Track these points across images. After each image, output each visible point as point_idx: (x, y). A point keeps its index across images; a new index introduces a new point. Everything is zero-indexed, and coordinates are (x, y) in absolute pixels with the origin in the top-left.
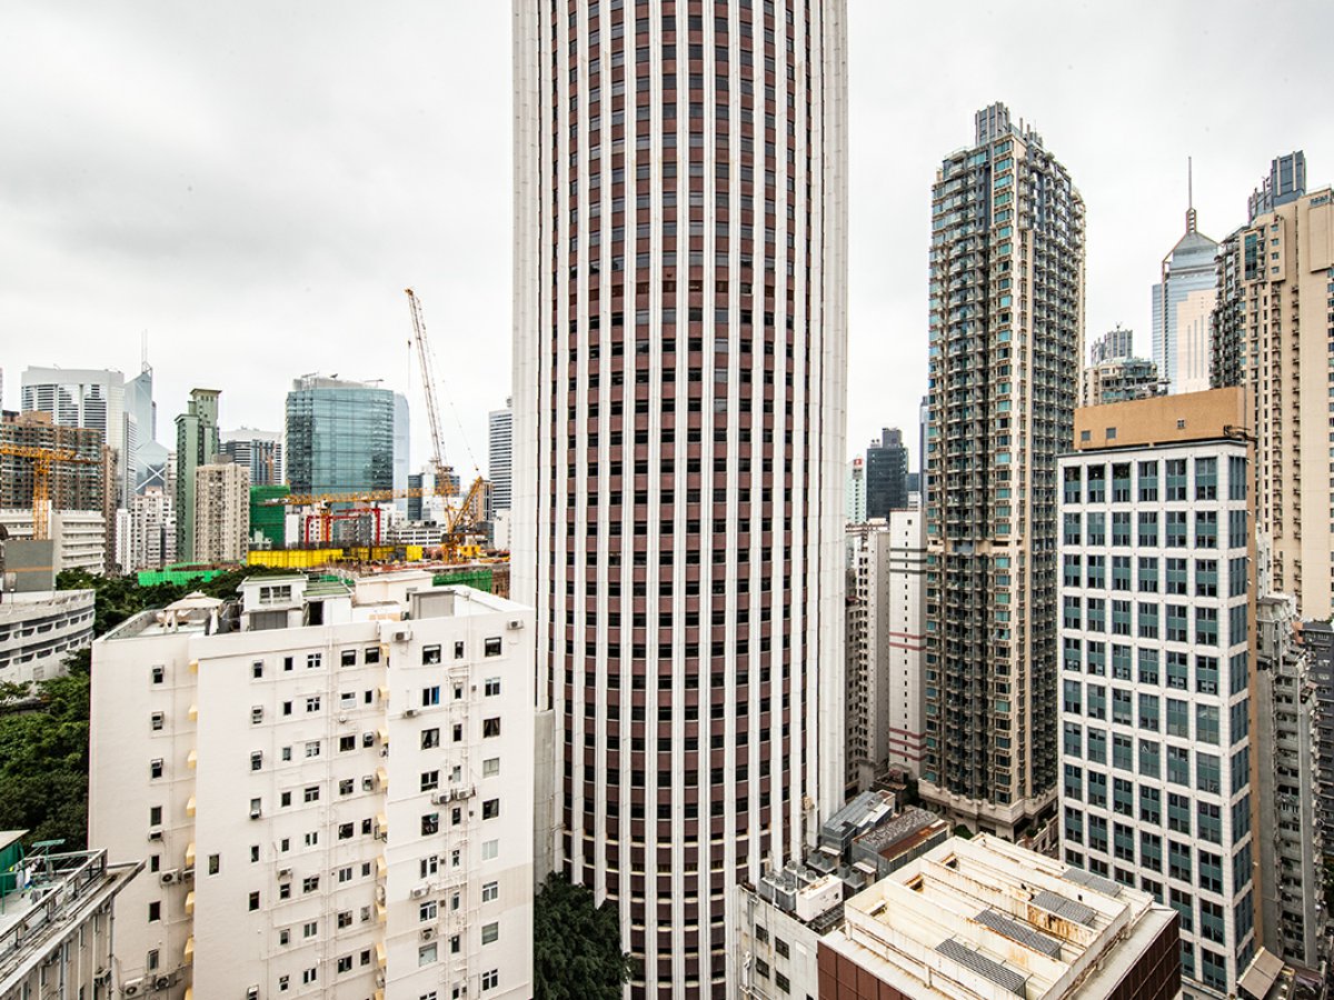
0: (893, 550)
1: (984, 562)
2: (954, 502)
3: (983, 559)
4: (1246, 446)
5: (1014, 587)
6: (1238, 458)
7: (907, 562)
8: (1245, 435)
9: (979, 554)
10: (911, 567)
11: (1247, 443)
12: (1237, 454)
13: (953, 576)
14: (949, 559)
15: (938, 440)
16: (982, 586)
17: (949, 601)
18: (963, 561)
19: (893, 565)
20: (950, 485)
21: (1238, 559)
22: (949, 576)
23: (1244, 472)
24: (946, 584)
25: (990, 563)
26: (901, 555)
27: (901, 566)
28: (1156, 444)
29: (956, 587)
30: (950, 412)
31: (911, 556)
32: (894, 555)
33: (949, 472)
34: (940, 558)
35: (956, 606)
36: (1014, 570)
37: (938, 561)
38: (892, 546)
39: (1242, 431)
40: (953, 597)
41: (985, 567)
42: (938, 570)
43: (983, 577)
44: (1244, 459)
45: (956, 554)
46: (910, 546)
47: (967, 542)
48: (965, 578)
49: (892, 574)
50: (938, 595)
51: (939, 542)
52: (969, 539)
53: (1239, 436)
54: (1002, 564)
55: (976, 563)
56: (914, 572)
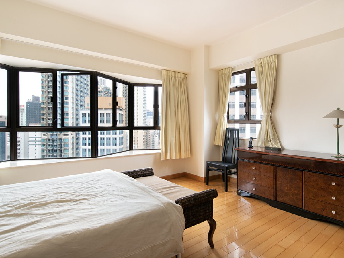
0: (30, 137)
1: (61, 140)
2: (50, 122)
3: (60, 139)
4: (123, 111)
5: (70, 147)
6: (121, 114)
7: (36, 141)
8: (123, 108)
9: (59, 138)
10: (37, 143)
11: (123, 110)
12: (121, 113)
13: (50, 145)
14: (49, 140)
15: (45, 101)
16: (60, 148)
17: (49, 153)
18: (54, 141)
19: (30, 143)
20: (49, 117)
21: (121, 137)
22: (49, 145)
23: (123, 117)
24: (48, 148)
25: (63, 140)
26: (34, 139)
27: (34, 143)
28: (105, 109)
29: (51, 149)
30: (49, 93)
31: (37, 139)
32: (30, 139)
33: (49, 112)
34: (46, 140)
35: (52, 154)
36: (70, 142)
37: (45, 141)
38: (30, 136)
39: (122, 108)
40: (50, 152)
41: (61, 142)
42: (45, 144)
43: (61, 145)
44: (123, 114)
45: (52, 138)
46: (37, 136)
47: (55, 134)
48: (55, 146)
49: (30, 146)
50: (45, 152)
51: (46, 135)
52: (56, 133)
53: (121, 109)
54: (66, 141)
55: (58, 141)
56: (39, 145)
